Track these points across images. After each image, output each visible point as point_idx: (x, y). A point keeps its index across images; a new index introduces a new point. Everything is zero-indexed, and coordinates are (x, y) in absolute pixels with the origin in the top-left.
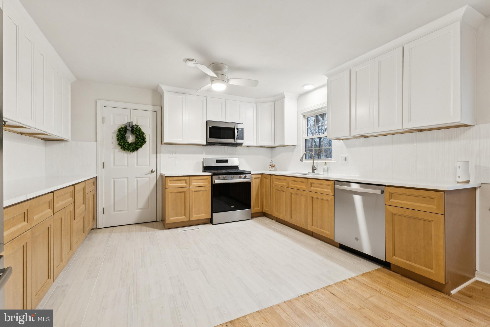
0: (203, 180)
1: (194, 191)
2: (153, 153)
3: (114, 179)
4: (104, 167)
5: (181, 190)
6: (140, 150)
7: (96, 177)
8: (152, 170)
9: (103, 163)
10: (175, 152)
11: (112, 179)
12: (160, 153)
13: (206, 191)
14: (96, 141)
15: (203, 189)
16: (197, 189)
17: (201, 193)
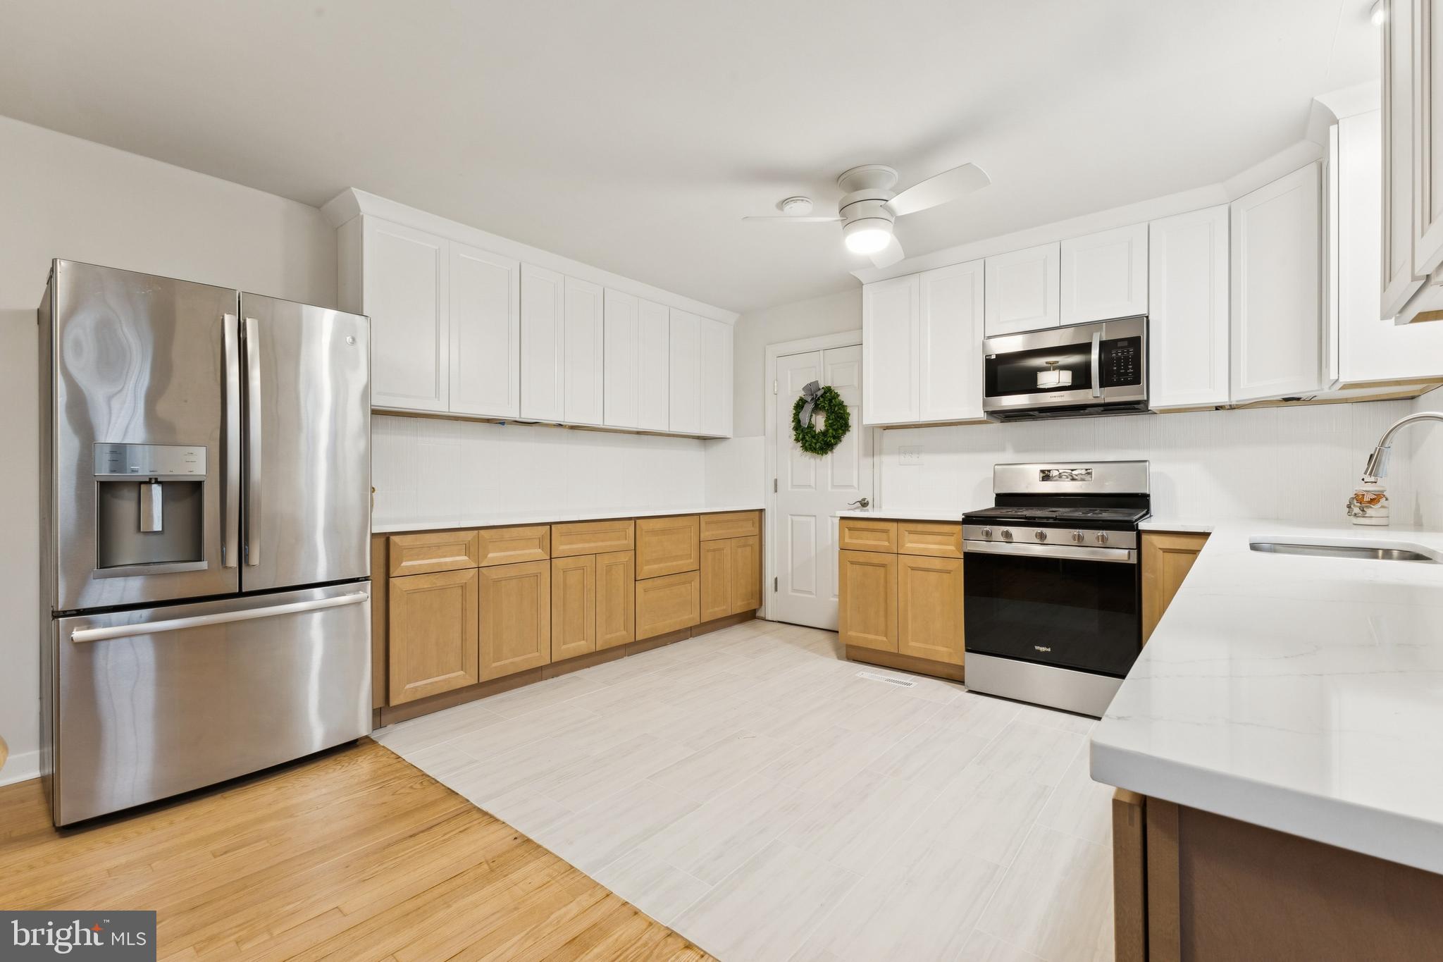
0: (940, 538)
1: (913, 569)
2: (866, 455)
3: (793, 517)
4: (776, 491)
5: (876, 558)
6: (839, 449)
7: (761, 511)
8: (864, 499)
9: (776, 480)
10: (916, 450)
11: (789, 517)
12: (880, 453)
13: (949, 572)
14: (765, 435)
15: (937, 564)
16: (921, 562)
17: (933, 577)
